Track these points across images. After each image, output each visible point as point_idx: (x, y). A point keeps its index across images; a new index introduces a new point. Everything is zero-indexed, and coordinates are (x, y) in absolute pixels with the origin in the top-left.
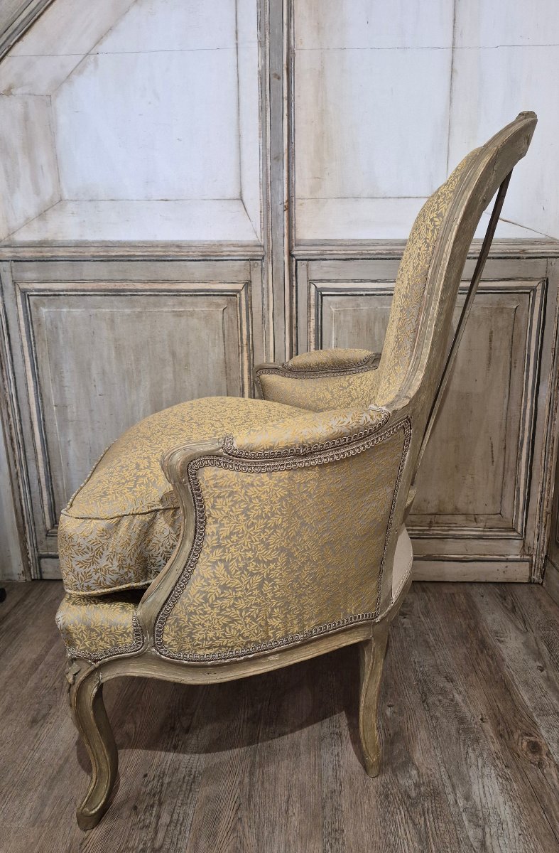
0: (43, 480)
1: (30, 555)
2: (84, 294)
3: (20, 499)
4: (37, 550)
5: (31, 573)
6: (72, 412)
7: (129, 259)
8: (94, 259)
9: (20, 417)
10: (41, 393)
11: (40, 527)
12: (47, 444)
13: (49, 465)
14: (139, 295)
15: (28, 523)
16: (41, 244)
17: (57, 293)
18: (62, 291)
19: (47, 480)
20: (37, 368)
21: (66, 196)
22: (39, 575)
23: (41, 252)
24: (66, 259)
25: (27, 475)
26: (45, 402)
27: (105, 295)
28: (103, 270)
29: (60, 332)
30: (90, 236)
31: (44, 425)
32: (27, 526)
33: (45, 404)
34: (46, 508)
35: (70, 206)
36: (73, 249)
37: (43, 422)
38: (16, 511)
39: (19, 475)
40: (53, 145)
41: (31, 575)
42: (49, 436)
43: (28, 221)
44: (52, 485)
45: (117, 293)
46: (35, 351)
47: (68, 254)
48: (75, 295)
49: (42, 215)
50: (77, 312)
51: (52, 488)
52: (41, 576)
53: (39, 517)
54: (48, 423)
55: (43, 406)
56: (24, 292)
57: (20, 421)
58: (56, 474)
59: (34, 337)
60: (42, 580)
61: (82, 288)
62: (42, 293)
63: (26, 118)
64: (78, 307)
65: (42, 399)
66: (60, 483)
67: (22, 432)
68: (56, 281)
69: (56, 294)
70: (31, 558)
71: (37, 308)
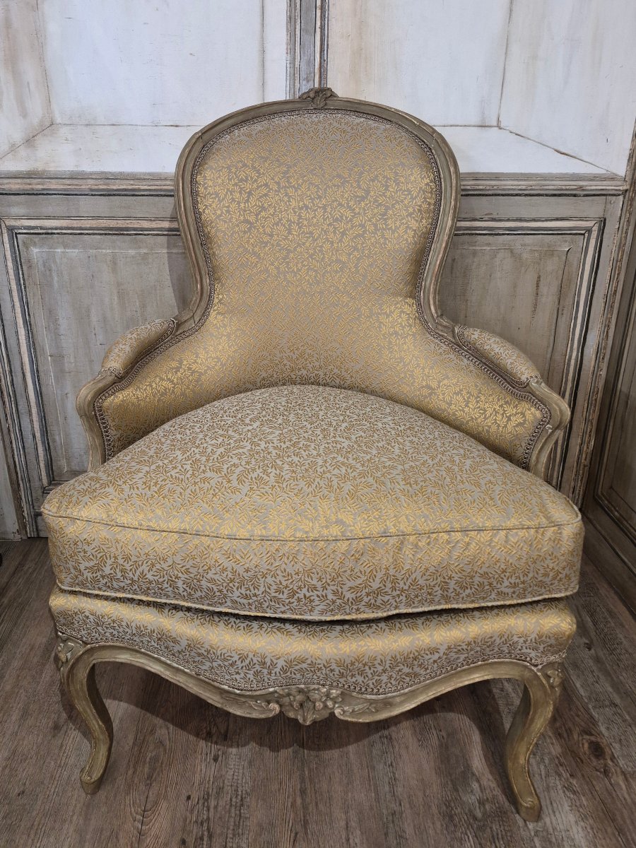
0: (38, 435)
1: (26, 512)
2: (81, 232)
3: (13, 455)
4: (33, 507)
5: (26, 531)
6: (70, 362)
7: (133, 193)
8: (93, 193)
9: (11, 369)
10: (33, 342)
11: (36, 484)
12: (41, 396)
13: (45, 420)
14: (145, 235)
15: (22, 480)
16: (30, 175)
17: (50, 231)
18: (56, 229)
19: (42, 435)
20: (29, 315)
21: (58, 120)
22: (36, 533)
23: (30, 184)
24: (60, 192)
25: (20, 430)
26: (38, 351)
27: (106, 234)
28: (102, 205)
29: (54, 275)
30: (87, 167)
31: (38, 376)
32: (21, 482)
33: (38, 353)
34: (42, 465)
35: (64, 131)
36: (68, 182)
37: (36, 374)
38: (8, 467)
39: (11, 429)
40: (41, 59)
41: (27, 533)
42: (44, 389)
43: (13, 148)
44: (48, 440)
45: (120, 232)
46: (26, 295)
47: (62, 187)
48: (71, 234)
49: (30, 141)
50: (74, 253)
51: (48, 444)
52: (38, 534)
53: (34, 474)
54: (42, 374)
55: (36, 356)
56: (11, 230)
57: (11, 371)
58: (53, 429)
59: (24, 280)
60: (39, 537)
61: (79, 226)
62: (32, 231)
63: (8, 24)
64: (74, 247)
65: (35, 349)
66: (57, 438)
67: (13, 384)
68: (48, 218)
69: (49, 233)
70: (26, 515)
71: (27, 248)
